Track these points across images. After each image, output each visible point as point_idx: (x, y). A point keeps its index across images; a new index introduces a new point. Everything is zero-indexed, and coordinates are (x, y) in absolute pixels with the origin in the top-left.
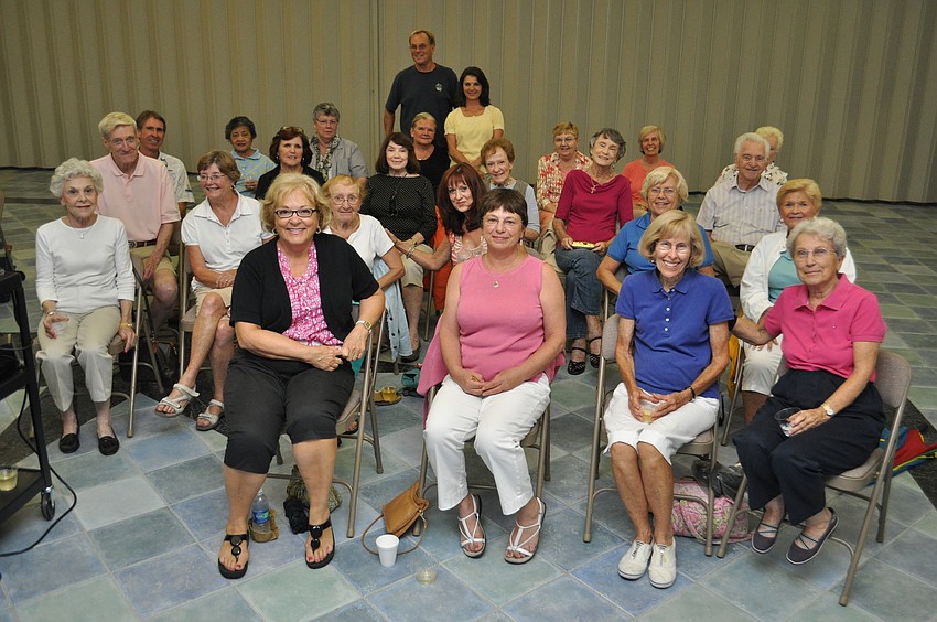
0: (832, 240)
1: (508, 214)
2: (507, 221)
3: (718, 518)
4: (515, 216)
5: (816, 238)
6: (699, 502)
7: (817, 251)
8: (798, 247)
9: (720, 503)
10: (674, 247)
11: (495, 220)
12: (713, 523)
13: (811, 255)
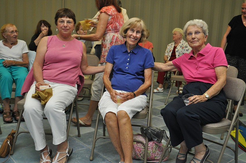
0: (202, 27)
1: (68, 19)
2: (68, 22)
3: (150, 151)
4: (71, 20)
5: (196, 27)
6: (142, 143)
7: (196, 33)
8: (188, 32)
9: (151, 143)
10: (135, 32)
11: (63, 22)
12: (147, 153)
13: (193, 34)
